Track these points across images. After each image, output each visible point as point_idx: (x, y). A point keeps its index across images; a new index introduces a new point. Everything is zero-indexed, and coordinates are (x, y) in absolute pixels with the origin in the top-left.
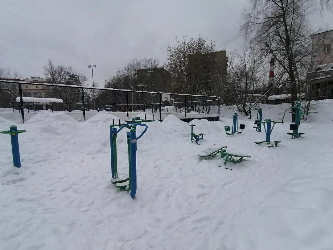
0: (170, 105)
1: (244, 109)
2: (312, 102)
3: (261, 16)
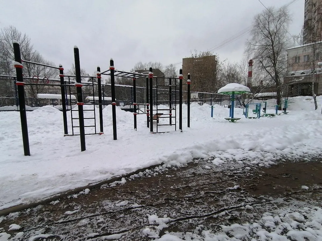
0: (196, 101)
1: (244, 103)
2: (289, 98)
3: (258, 44)
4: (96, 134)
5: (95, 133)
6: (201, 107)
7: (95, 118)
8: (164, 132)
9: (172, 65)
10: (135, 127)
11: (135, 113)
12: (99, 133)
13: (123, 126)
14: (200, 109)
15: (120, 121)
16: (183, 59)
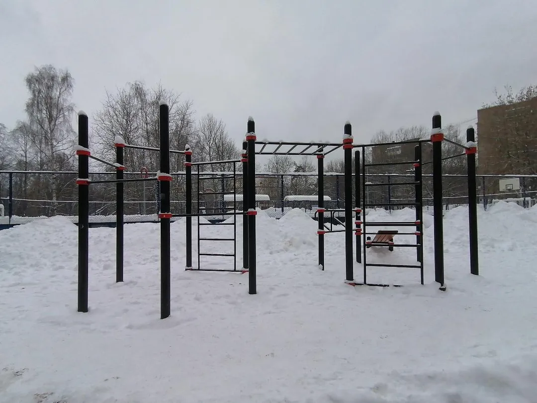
4: (235, 270)
5: (233, 268)
6: (525, 211)
7: (235, 240)
8: (385, 286)
9: (450, 126)
10: (321, 261)
11: (322, 231)
12: (240, 269)
13: (308, 253)
14: (523, 218)
15: (304, 243)
16: (478, 111)
